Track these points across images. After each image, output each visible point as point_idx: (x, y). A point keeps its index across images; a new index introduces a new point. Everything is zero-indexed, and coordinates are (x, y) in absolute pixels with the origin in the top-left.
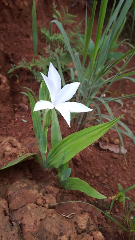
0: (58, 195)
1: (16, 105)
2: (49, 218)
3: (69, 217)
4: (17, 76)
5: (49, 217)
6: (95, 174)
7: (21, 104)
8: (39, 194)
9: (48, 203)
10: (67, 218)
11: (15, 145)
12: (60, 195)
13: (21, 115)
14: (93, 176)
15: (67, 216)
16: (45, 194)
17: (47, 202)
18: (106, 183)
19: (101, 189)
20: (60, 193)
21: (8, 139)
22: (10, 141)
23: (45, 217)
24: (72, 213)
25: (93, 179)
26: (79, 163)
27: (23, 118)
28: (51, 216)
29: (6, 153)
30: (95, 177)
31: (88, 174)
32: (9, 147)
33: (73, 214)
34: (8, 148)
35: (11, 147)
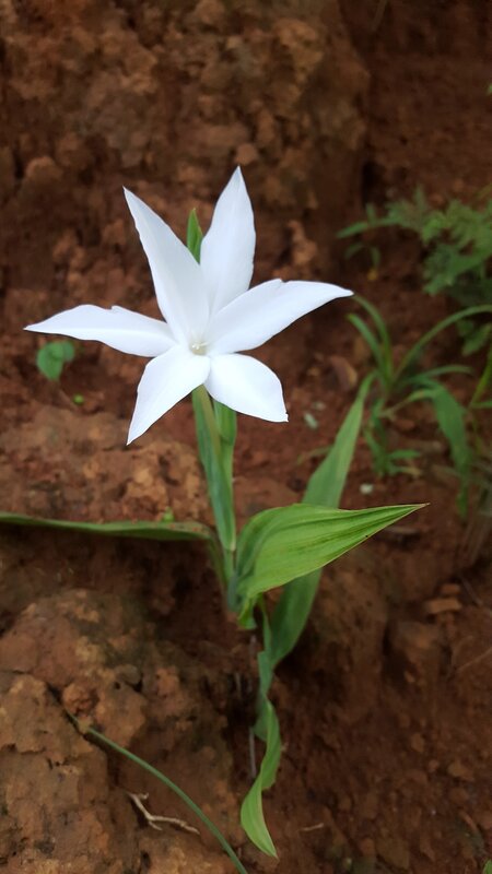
0: (178, 724)
1: (319, 356)
2: (46, 764)
3: (156, 822)
4: (376, 255)
5: (49, 761)
6: (452, 761)
7: (338, 361)
8: (100, 672)
9: (98, 717)
10: (143, 822)
11: (175, 474)
12: (184, 728)
13: (315, 399)
14: (434, 765)
15: (149, 817)
16: (123, 685)
17: (95, 713)
18: (474, 826)
19: (439, 835)
20: (190, 723)
21: (168, 446)
22: (167, 458)
23: (32, 748)
24: (182, 819)
25: (429, 779)
26: (410, 679)
27: (314, 412)
28: (58, 764)
29: (130, 487)
30: (442, 772)
31: (417, 743)
32: (150, 472)
33: (183, 824)
34: (143, 475)
35: (155, 477)
